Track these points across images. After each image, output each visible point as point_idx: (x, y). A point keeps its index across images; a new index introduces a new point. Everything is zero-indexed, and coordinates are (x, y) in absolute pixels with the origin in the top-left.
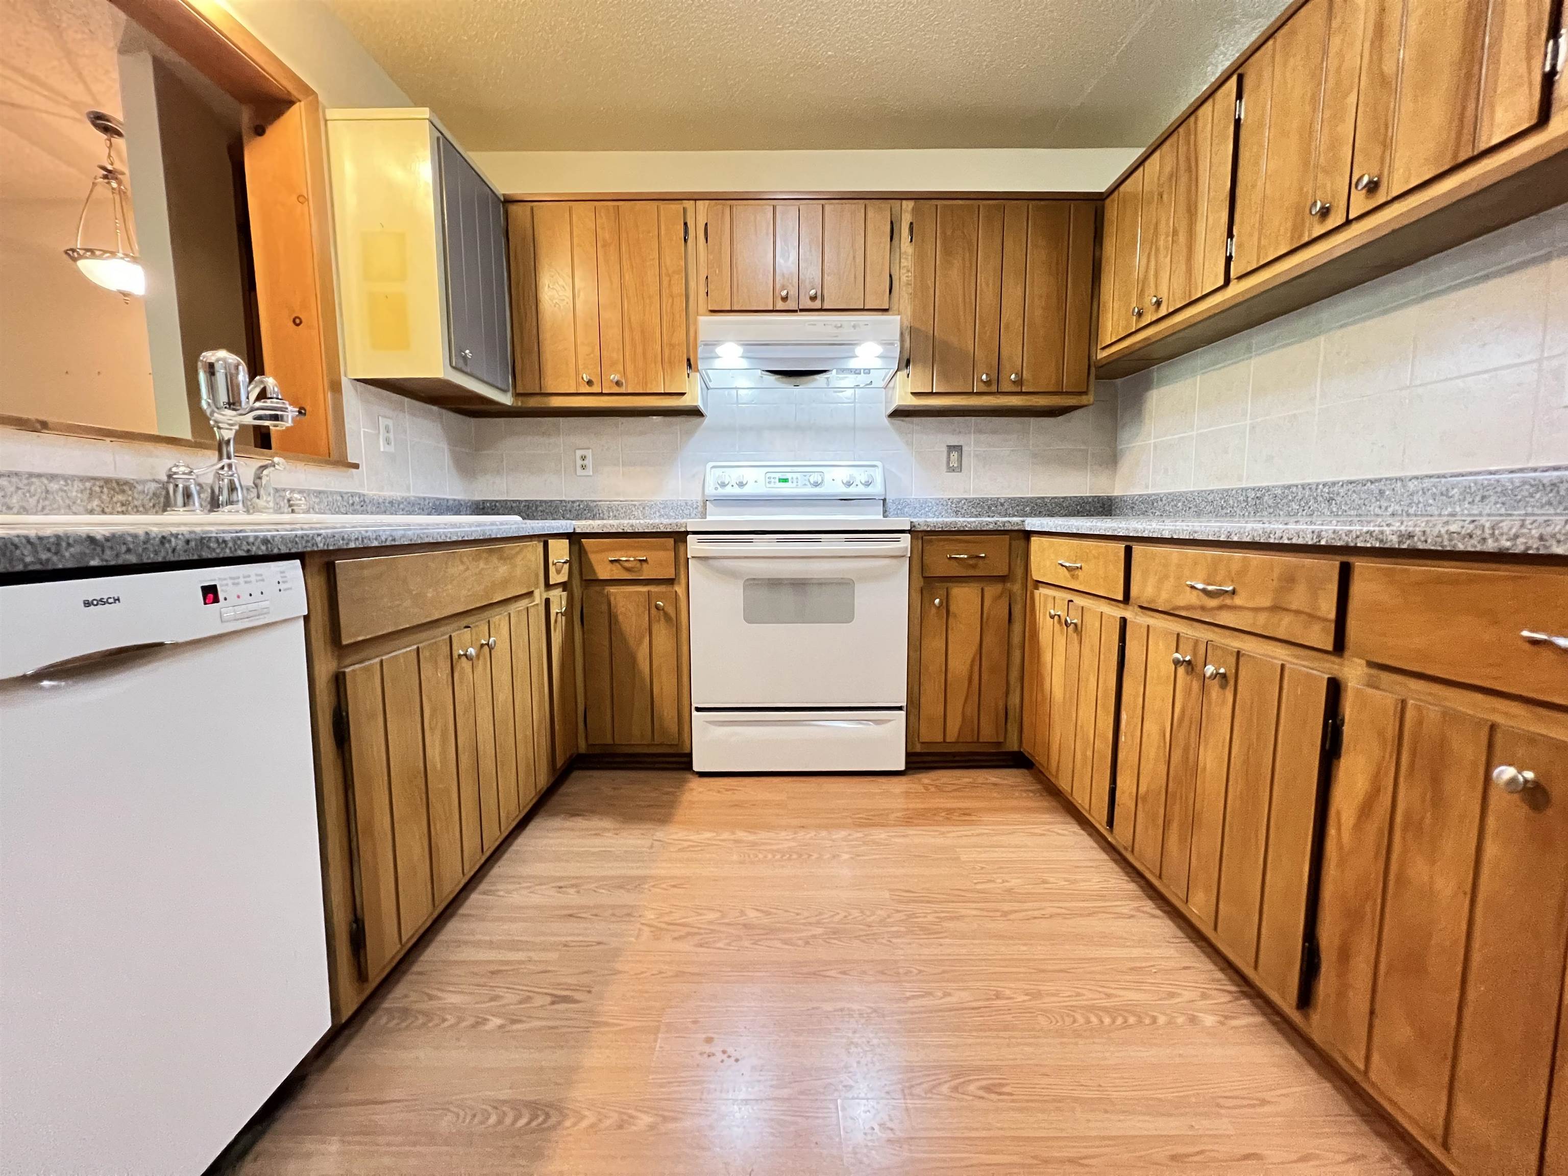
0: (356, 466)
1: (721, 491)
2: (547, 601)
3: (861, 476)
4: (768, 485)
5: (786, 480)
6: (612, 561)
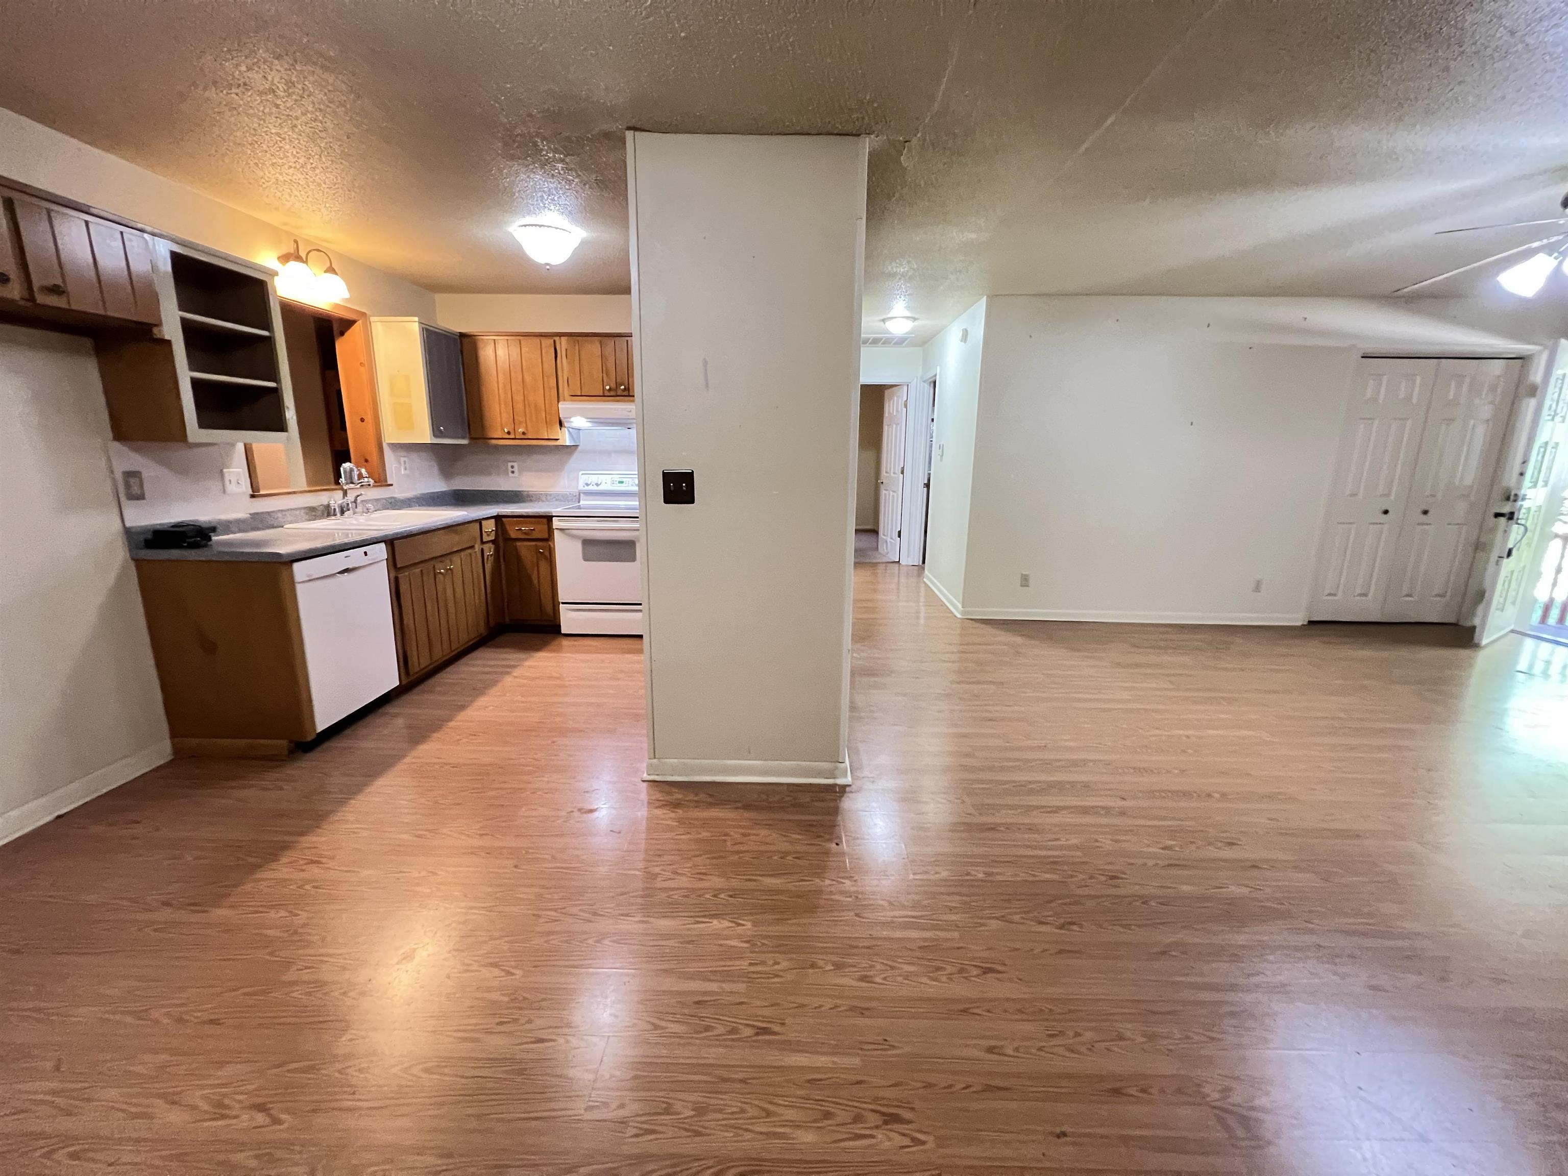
0: (391, 485)
1: (586, 488)
2: (482, 550)
4: (613, 485)
5: (622, 482)
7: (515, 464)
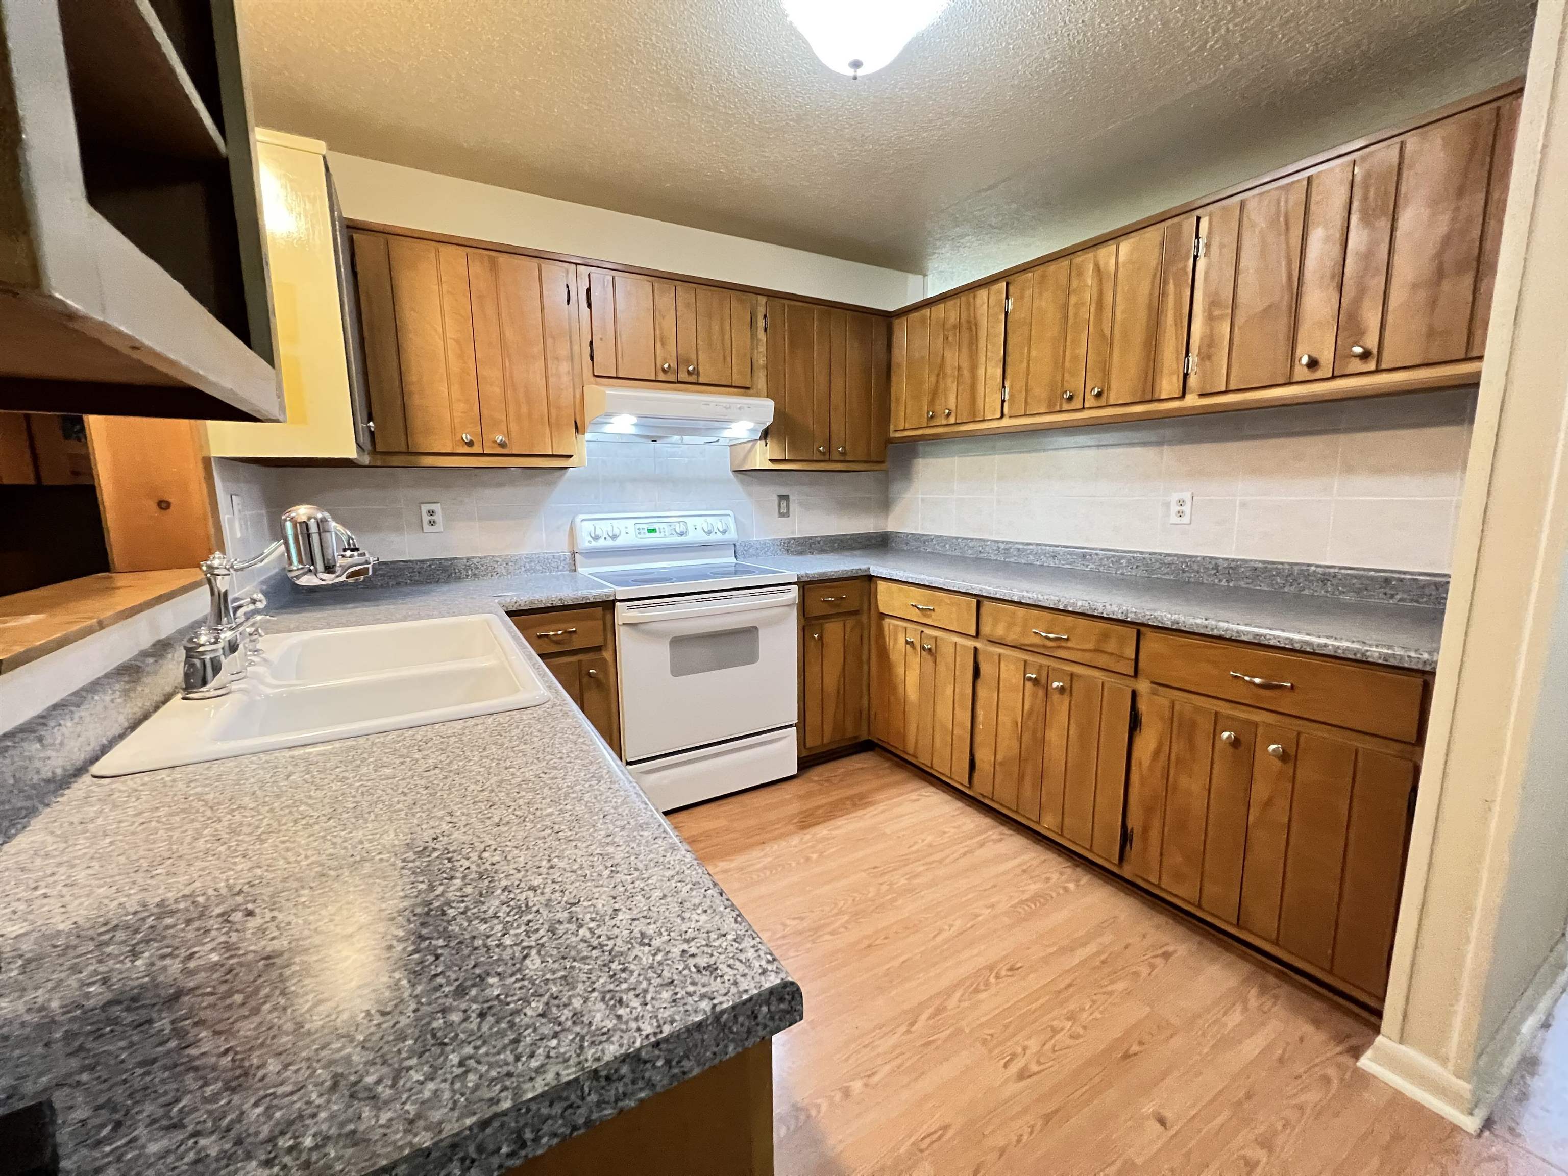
3: (718, 524)
4: (639, 536)
5: (654, 531)
6: (540, 637)
7: (437, 507)
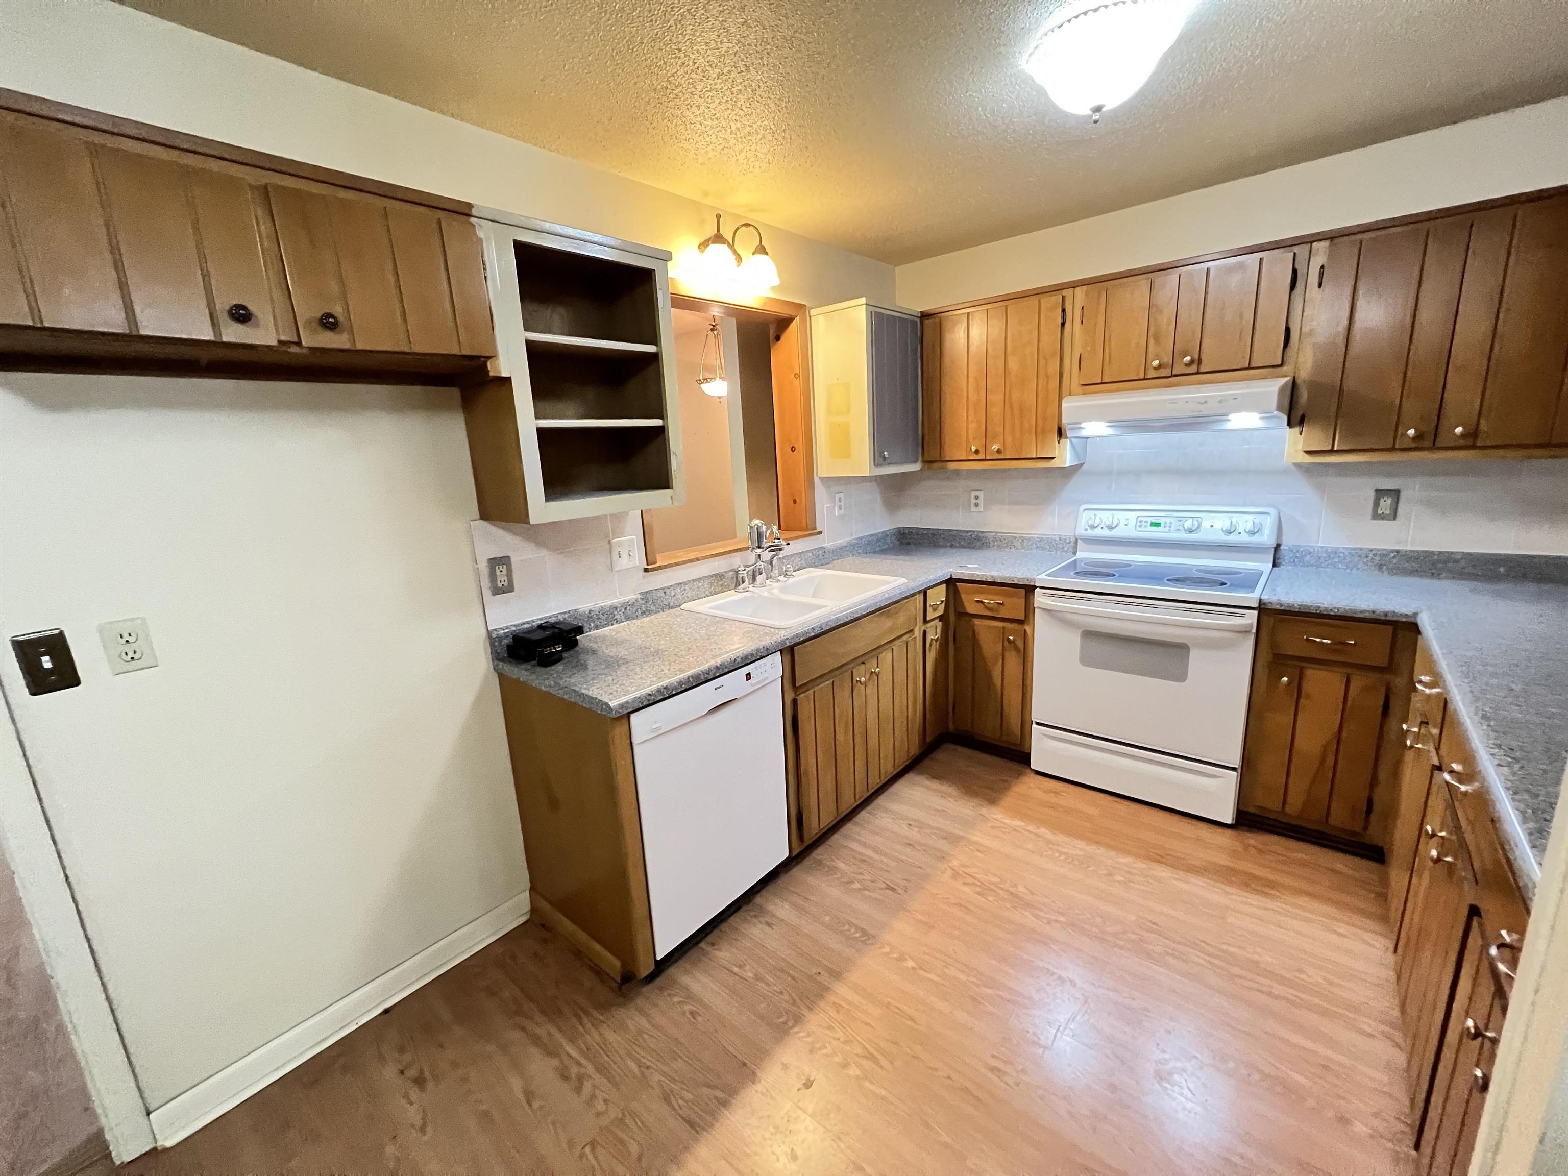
0: (821, 533)
1: (1090, 532)
2: (925, 633)
3: (1245, 523)
4: (1138, 529)
5: (1158, 525)
6: (977, 601)
7: (981, 494)
